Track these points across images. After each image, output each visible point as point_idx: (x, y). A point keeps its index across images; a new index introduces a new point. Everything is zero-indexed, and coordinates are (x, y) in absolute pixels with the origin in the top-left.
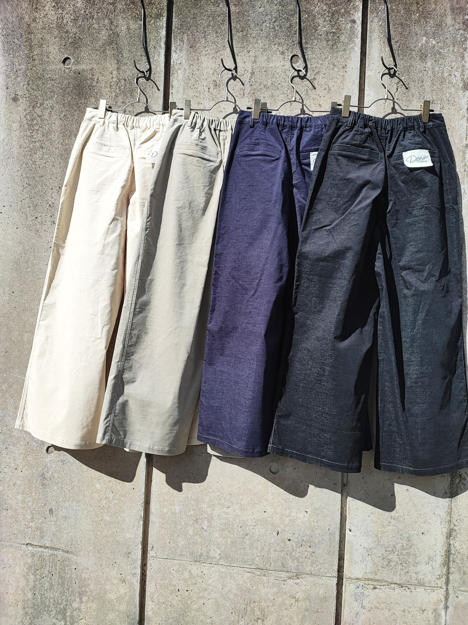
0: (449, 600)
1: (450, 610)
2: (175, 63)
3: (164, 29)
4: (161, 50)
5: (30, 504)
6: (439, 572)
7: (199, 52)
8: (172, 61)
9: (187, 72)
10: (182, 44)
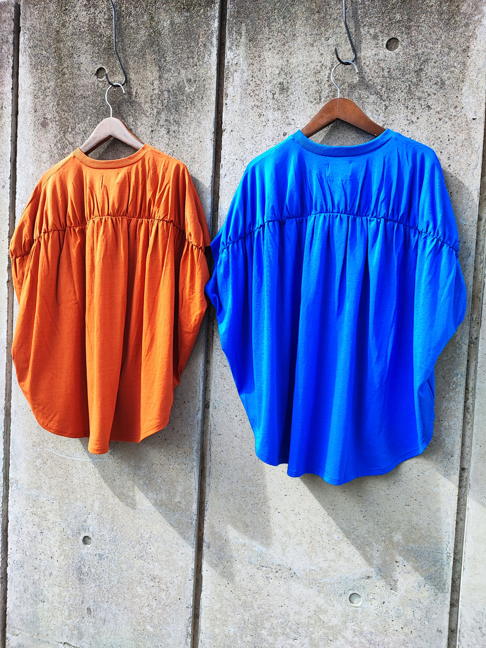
2: (230, 64)
3: (217, 20)
4: (212, 49)
5: (67, 599)
7: (261, 46)
8: (226, 61)
9: (246, 74)
10: (238, 37)
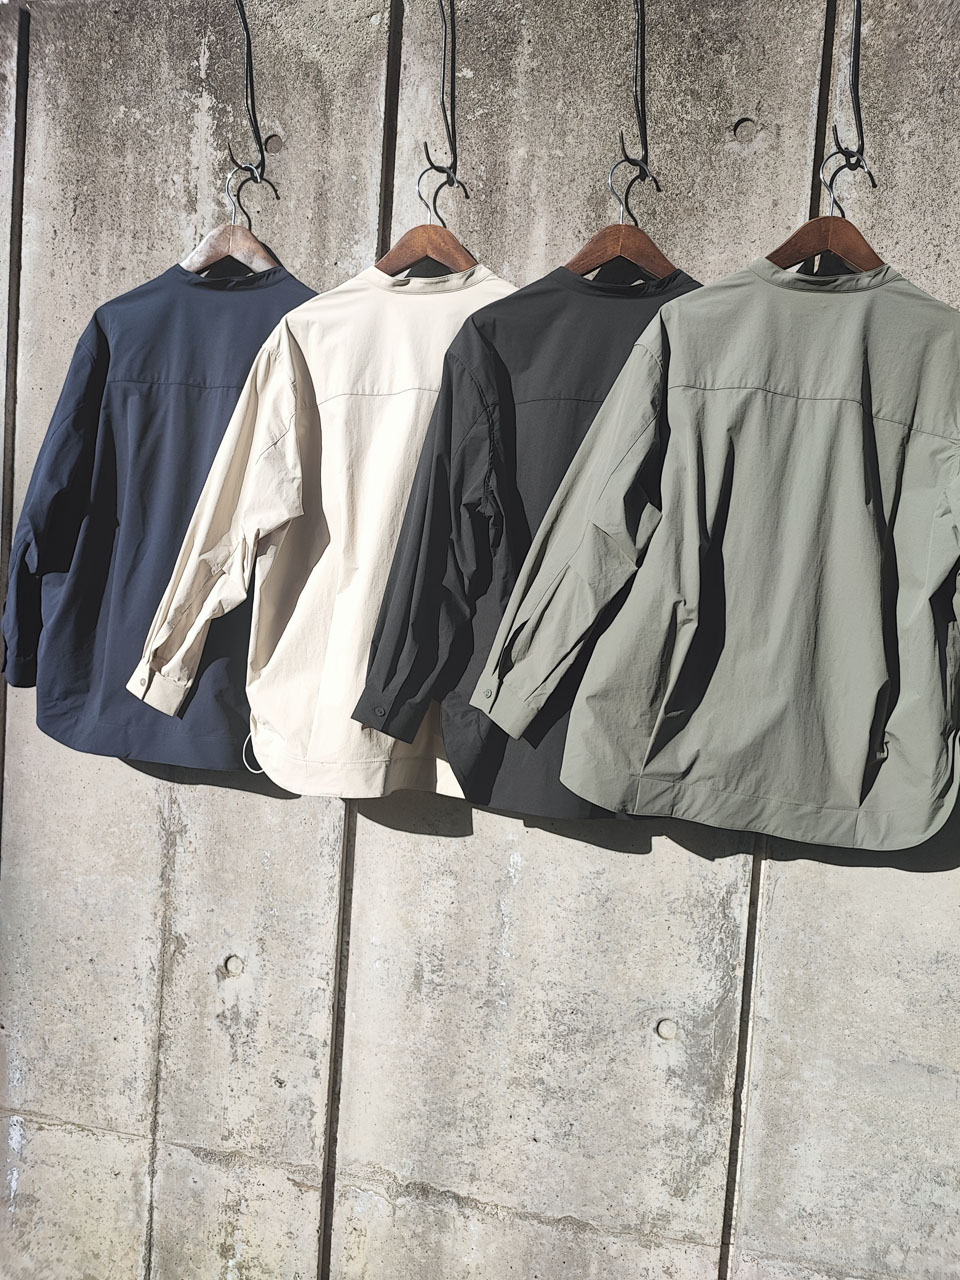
0: (157, 1159)
1: (159, 1176)
6: (141, 1110)
